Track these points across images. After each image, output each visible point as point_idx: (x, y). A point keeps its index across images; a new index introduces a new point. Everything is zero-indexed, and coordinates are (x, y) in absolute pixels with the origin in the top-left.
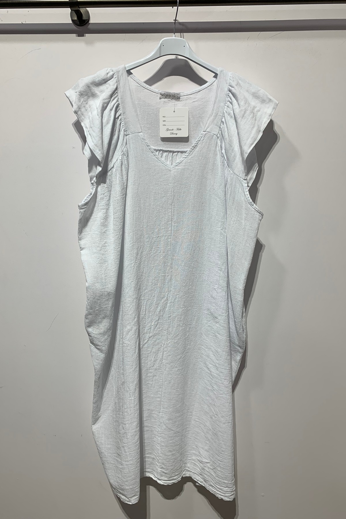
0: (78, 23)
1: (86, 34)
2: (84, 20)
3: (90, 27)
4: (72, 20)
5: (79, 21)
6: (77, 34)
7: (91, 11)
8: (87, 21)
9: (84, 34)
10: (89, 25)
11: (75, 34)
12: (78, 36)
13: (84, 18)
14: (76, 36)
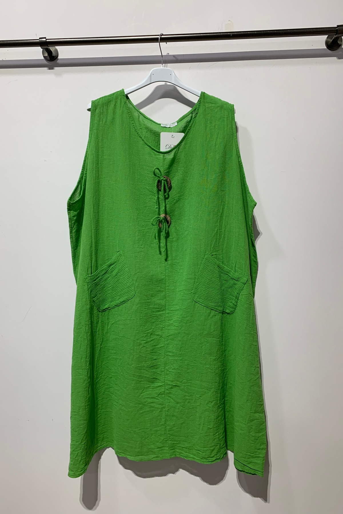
0: (49, 58)
1: (56, 68)
2: (54, 56)
3: (58, 61)
4: (44, 56)
5: (49, 57)
6: (48, 68)
7: (59, 48)
8: (57, 57)
9: (54, 68)
10: (57, 60)
11: (46, 68)
12: (49, 69)
13: (54, 54)
14: (47, 69)
